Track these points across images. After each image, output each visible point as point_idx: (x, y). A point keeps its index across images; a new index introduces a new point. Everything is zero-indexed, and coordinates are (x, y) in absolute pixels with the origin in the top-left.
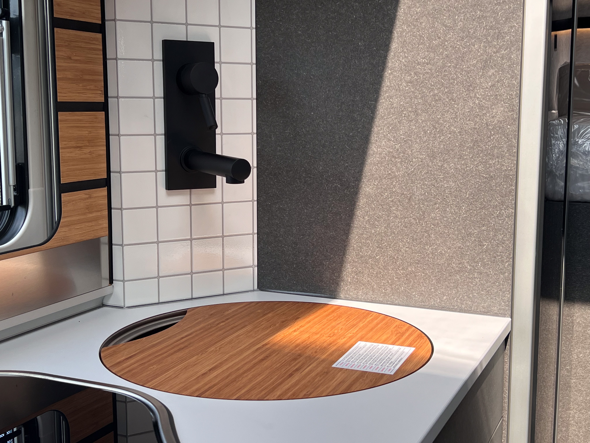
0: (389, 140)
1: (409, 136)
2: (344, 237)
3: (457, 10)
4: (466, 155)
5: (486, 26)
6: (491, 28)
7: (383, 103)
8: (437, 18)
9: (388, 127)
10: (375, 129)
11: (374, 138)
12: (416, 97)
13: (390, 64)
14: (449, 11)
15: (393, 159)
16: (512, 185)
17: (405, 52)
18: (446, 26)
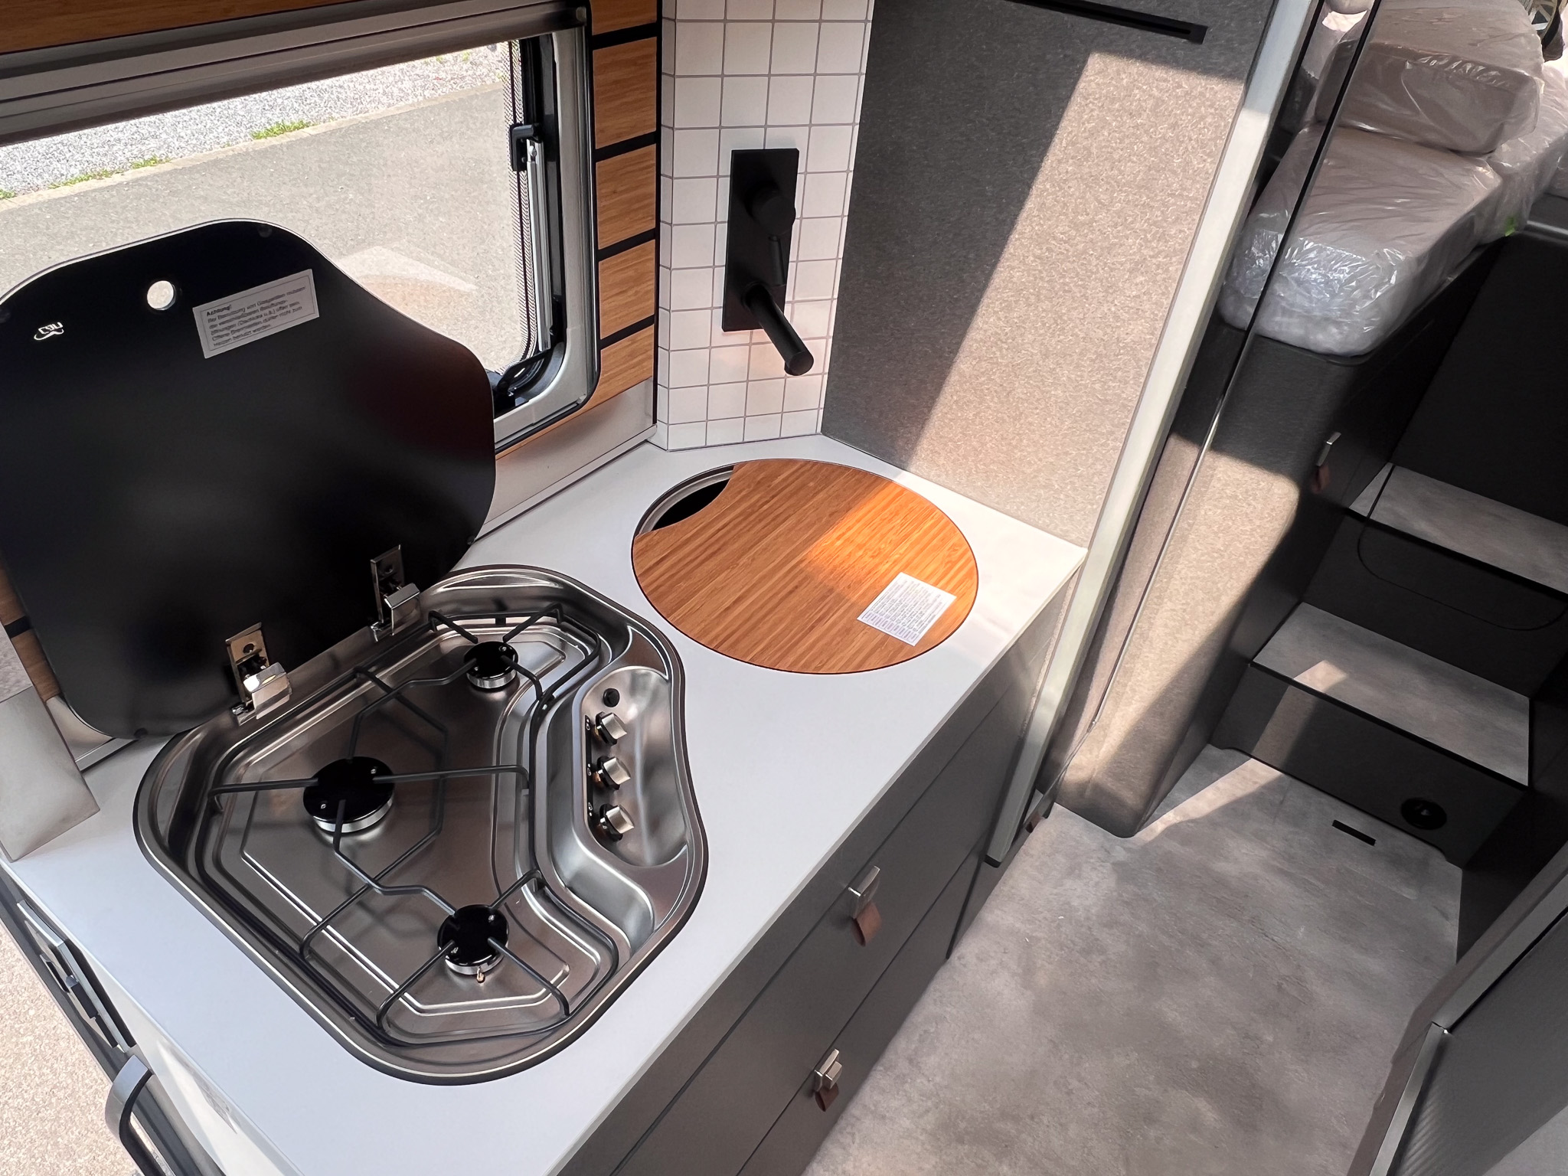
0: (999, 319)
1: (1024, 322)
2: (926, 410)
3: (1118, 186)
4: (1084, 367)
5: (1149, 219)
6: (1155, 223)
7: (1001, 272)
8: (1091, 187)
9: (1001, 304)
10: (985, 301)
11: (982, 309)
12: (1042, 278)
13: (1019, 227)
14: (1108, 183)
15: (999, 343)
16: (1127, 417)
17: (1041, 218)
18: (1100, 202)
